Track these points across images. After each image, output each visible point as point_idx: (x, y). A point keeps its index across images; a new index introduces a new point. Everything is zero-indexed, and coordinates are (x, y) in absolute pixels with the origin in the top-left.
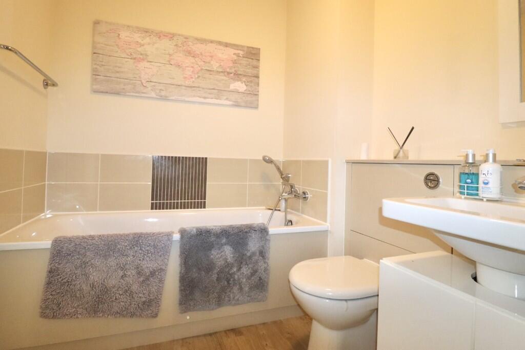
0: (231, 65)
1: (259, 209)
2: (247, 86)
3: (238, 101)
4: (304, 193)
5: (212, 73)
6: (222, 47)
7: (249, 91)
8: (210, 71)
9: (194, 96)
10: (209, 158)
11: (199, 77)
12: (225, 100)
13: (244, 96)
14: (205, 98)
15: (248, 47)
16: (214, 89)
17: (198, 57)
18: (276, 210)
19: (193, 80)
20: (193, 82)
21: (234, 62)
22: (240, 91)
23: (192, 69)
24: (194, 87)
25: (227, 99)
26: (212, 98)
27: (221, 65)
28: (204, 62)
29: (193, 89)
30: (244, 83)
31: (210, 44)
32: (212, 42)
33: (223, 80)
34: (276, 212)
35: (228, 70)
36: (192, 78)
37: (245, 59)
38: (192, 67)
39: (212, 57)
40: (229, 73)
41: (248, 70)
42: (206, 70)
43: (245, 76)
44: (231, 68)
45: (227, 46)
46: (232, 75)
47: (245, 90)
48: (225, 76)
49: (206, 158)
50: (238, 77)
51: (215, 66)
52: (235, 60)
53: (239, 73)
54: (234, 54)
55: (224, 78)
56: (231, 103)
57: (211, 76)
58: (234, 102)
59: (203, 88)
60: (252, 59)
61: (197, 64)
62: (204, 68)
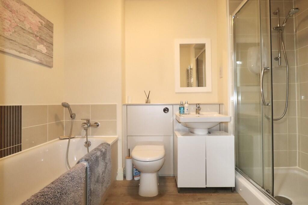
0: (38, 30)
1: (55, 141)
2: (47, 49)
3: (42, 60)
4: (96, 123)
5: (25, 32)
6: (31, 12)
7: (48, 54)
8: (24, 29)
9: (12, 49)
10: (23, 106)
11: (15, 32)
12: (34, 57)
13: (45, 57)
14: (20, 52)
15: (47, 20)
16: (26, 46)
17: (15, 13)
18: (71, 138)
19: (11, 33)
20: (11, 35)
21: (40, 28)
22: (43, 52)
23: (9, 22)
24: (12, 40)
25: (35, 56)
26: (25, 54)
27: (31, 27)
28: (19, 19)
29: (11, 41)
30: (45, 47)
31: (23, 6)
32: (25, 5)
33: (32, 40)
34: (71, 140)
35: (36, 33)
36: (10, 31)
37: (45, 28)
38: (10, 21)
39: (25, 17)
40: (36, 36)
41: (47, 38)
42: (21, 27)
43: (46, 41)
44: (37, 32)
45: (34, 13)
46: (38, 38)
47: (46, 53)
48: (33, 37)
49: (21, 106)
50: (42, 41)
51: (27, 27)
52: (40, 27)
53: (42, 38)
54: (39, 22)
55: (33, 39)
56: (38, 61)
57: (25, 34)
58: (39, 60)
59: (19, 43)
60: (50, 30)
61: (14, 20)
62: (19, 25)
